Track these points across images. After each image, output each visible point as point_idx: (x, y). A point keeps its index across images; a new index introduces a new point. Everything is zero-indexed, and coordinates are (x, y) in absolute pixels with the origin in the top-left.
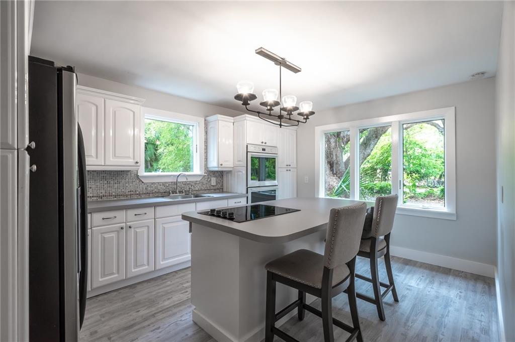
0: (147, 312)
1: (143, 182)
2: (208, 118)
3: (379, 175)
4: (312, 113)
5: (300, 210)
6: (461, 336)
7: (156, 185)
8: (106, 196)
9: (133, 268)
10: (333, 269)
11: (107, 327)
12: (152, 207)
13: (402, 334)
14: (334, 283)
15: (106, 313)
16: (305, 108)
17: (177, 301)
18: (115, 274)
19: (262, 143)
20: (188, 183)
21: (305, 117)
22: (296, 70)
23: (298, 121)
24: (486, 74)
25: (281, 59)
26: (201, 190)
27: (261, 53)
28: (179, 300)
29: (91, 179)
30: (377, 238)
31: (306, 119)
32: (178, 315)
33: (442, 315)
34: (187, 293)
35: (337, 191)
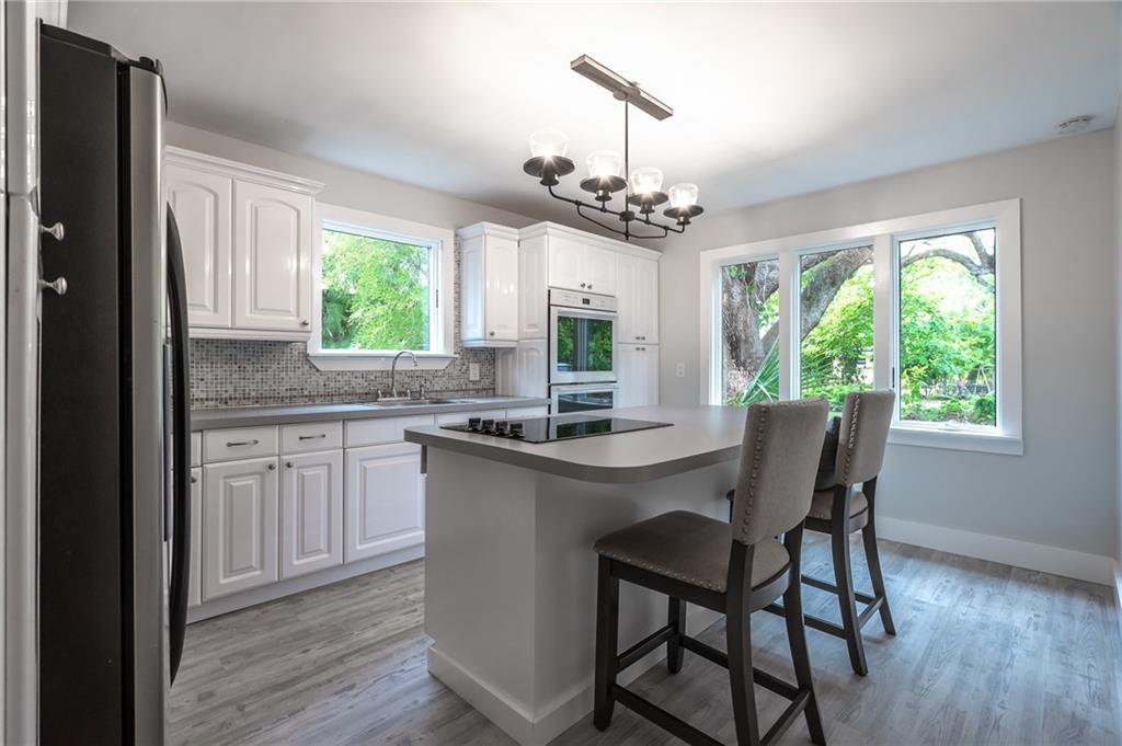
0: (328, 652)
1: (318, 370)
2: (460, 231)
3: (838, 371)
4: (697, 210)
5: (672, 425)
6: (1046, 711)
7: (346, 378)
8: (235, 398)
9: (294, 556)
10: (753, 546)
11: (237, 684)
12: (338, 421)
13: (908, 705)
14: (755, 581)
15: (234, 654)
16: (682, 200)
17: (394, 630)
18: (256, 569)
19: (583, 285)
20: (417, 374)
21: (682, 219)
22: (660, 113)
23: (666, 228)
24: (1092, 122)
25: (628, 85)
26: (448, 390)
27: (584, 68)
28: (399, 629)
29: (202, 359)
30: (848, 486)
31: (683, 224)
32: (396, 660)
33: (998, 664)
34: (417, 613)
35: (748, 397)
